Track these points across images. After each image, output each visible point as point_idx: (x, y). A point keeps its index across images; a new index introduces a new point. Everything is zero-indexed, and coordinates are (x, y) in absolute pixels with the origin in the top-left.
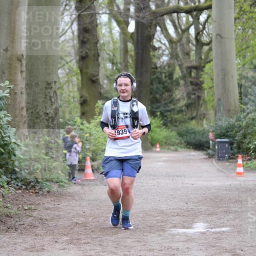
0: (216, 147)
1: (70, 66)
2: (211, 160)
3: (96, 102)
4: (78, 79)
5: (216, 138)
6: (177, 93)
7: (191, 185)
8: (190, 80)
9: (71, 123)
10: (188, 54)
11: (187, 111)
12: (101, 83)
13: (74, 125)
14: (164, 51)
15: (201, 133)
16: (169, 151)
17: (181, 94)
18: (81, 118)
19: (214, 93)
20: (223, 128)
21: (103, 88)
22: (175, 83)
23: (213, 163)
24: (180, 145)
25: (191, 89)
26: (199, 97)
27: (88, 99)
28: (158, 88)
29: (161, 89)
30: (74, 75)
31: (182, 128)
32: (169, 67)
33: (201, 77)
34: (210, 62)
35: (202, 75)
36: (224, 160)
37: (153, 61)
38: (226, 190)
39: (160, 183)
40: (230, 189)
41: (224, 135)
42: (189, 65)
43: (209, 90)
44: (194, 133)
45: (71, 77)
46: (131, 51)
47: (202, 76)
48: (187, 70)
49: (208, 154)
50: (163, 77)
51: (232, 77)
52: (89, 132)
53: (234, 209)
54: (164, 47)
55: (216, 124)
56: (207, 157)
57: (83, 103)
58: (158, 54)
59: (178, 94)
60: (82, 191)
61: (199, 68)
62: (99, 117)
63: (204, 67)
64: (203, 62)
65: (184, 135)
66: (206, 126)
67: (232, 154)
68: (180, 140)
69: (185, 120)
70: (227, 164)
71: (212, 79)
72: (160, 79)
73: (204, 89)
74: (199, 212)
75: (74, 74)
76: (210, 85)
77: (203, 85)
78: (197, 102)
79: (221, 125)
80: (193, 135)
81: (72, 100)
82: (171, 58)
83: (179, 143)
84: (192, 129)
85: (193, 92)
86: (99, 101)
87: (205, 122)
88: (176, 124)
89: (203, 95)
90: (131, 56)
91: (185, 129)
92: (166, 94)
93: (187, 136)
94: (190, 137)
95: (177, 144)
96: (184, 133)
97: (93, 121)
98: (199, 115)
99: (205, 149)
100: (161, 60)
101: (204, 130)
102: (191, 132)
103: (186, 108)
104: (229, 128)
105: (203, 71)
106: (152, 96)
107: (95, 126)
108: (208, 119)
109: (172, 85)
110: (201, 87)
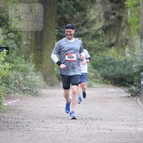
5: (142, 71)
6: (91, 13)
7: (110, 131)
11: (103, 35)
17: (98, 14)
19: (139, 13)
23: (137, 102)
24: (95, 80)
25: (110, 8)
26: (120, 18)
28: (67, 6)
29: (72, 7)
31: (98, 57)
43: (134, 8)
44: (113, 64)
49: (131, 91)
56: (130, 95)
59: (94, 14)
65: (100, 66)
66: (128, 55)
68: (95, 73)
69: (102, 48)
73: (127, 7)
76: (135, 2)
77: (126, 3)
78: (117, 25)
80: (112, 66)
83: (93, 76)
84: (111, 59)
87: (127, 49)
89: (125, 15)
91: (102, 58)
92: (78, 14)
93: (104, 68)
94: (108, 70)
95: (92, 79)
96: (100, 64)
98: (119, 42)
99: (127, 84)
101: (126, 60)
102: (109, 62)
103: (103, 32)
106: (60, 16)
108: (132, 47)
109: (85, 3)
110: (122, 5)
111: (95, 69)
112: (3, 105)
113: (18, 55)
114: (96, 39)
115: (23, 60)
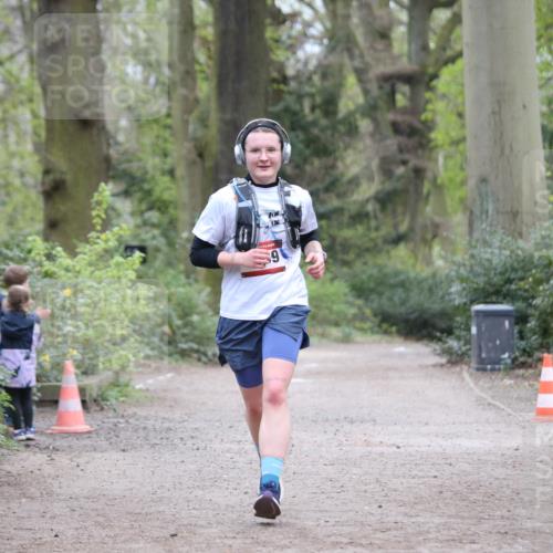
0: (474, 330)
1: (10, 73)
2: (458, 369)
3: (95, 188)
4: (35, 115)
5: (473, 302)
6: (348, 161)
7: (395, 449)
8: (391, 116)
9: (16, 252)
10: (384, 35)
11: (380, 215)
12: (110, 127)
13: (25, 260)
14: (308, 25)
15: (425, 285)
16: (324, 341)
17: (364, 163)
18: (46, 239)
19: (465, 159)
20: (495, 269)
21: (117, 143)
22: (342, 128)
23: (463, 379)
24: (358, 324)
25: (395, 148)
26: (419, 173)
27: (69, 178)
30: (22, 103)
31: (366, 269)
32: (324, 76)
33: (425, 110)
34: (453, 60)
35: (428, 102)
36: (499, 370)
37: (273, 57)
38: (504, 465)
39: (294, 442)
40: (516, 461)
41: (497, 293)
42: (389, 69)
43: (453, 149)
44: (402, 285)
45: (15, 107)
46: (205, 25)
47: (430, 107)
48: (381, 88)
49: (448, 352)
50: (307, 110)
51: (524, 107)
52: (74, 281)
53: (529, 525)
54: (307, 14)
55: (472, 256)
56: (444, 360)
57: (54, 190)
58: (289, 37)
59: (354, 162)
60: (48, 470)
61: (419, 80)
62: (103, 236)
63: (435, 76)
64: (431, 60)
65: (372, 291)
66: (440, 263)
67: (524, 350)
68: (360, 308)
69: (376, 245)
70: (508, 382)
71: (460, 115)
72: (295, 114)
73: (436, 147)
74: (420, 533)
75: (23, 97)
76: (454, 134)
77: (433, 135)
78: (411, 188)
79: (489, 261)
80: (400, 290)
81: (17, 182)
82: (331, 49)
83: (355, 317)
84: (397, 274)
85: (400, 157)
86: (103, 184)
87: (437, 249)
88: (346, 257)
89: (429, 165)
90: (205, 41)
91: (375, 272)
92: (316, 162)
93: (380, 294)
94: (390, 299)
95: (351, 321)
96: (372, 285)
97: (83, 248)
98: (418, 229)
99: (438, 334)
100: (300, 54)
102: (392, 281)
103: (378, 206)
104: (514, 270)
105: (430, 88)
107: (90, 264)
108: (448, 244)
109: (333, 135)
110: (424, 141)
111: (359, 297)
112: (134, 388)
113: (169, 264)
114: (361, 223)
115: (182, 277)
